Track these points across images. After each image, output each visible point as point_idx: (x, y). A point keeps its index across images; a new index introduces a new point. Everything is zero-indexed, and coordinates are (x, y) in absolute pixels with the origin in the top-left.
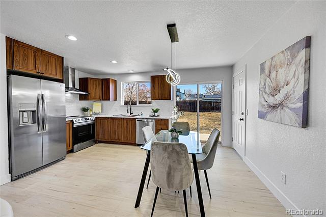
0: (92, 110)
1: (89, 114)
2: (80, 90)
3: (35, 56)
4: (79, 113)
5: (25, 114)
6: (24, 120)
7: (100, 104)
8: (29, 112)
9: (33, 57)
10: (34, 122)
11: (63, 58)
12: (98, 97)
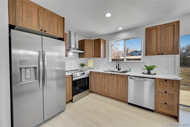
0: (87, 66)
1: (85, 68)
2: (79, 49)
3: (38, 14)
4: (78, 68)
5: (28, 70)
6: (27, 76)
7: (93, 60)
8: (32, 69)
9: (36, 15)
10: (36, 79)
11: (64, 18)
12: (91, 55)
